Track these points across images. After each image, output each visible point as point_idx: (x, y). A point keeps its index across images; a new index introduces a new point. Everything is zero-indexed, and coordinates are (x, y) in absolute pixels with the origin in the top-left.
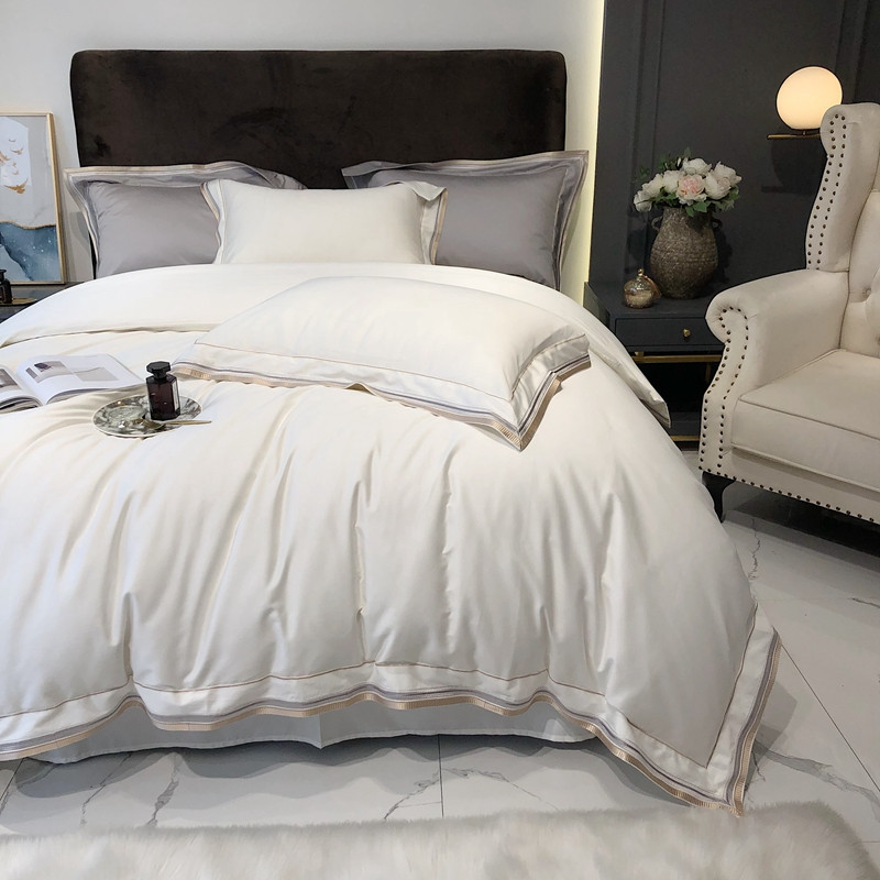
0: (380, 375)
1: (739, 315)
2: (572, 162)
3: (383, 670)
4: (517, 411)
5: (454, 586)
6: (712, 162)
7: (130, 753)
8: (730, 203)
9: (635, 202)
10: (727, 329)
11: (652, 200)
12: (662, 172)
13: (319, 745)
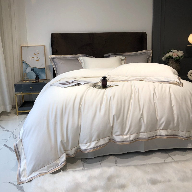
0: (146, 78)
2: (149, 52)
3: (161, 131)
5: (175, 112)
6: (178, 50)
7: (103, 156)
8: (182, 58)
13: (143, 152)
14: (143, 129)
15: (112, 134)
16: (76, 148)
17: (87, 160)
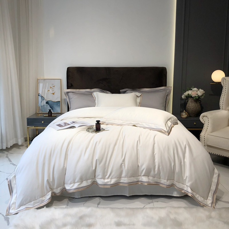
0: (139, 123)
1: (207, 118)
2: (168, 89)
3: (143, 177)
4: (167, 129)
5: (157, 160)
7: (90, 197)
8: (203, 97)
9: (182, 97)
10: (204, 121)
11: (186, 96)
12: (188, 91)
13: (128, 196)
14: (124, 175)
15: (95, 177)
16: (61, 187)
17: (74, 199)
